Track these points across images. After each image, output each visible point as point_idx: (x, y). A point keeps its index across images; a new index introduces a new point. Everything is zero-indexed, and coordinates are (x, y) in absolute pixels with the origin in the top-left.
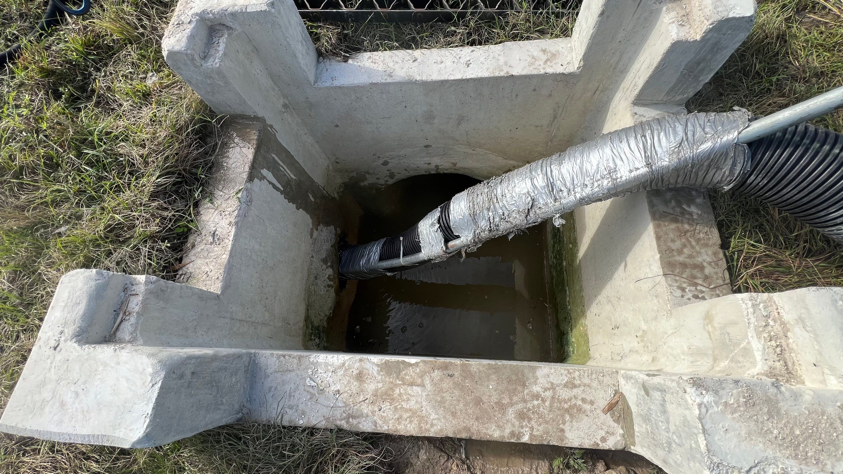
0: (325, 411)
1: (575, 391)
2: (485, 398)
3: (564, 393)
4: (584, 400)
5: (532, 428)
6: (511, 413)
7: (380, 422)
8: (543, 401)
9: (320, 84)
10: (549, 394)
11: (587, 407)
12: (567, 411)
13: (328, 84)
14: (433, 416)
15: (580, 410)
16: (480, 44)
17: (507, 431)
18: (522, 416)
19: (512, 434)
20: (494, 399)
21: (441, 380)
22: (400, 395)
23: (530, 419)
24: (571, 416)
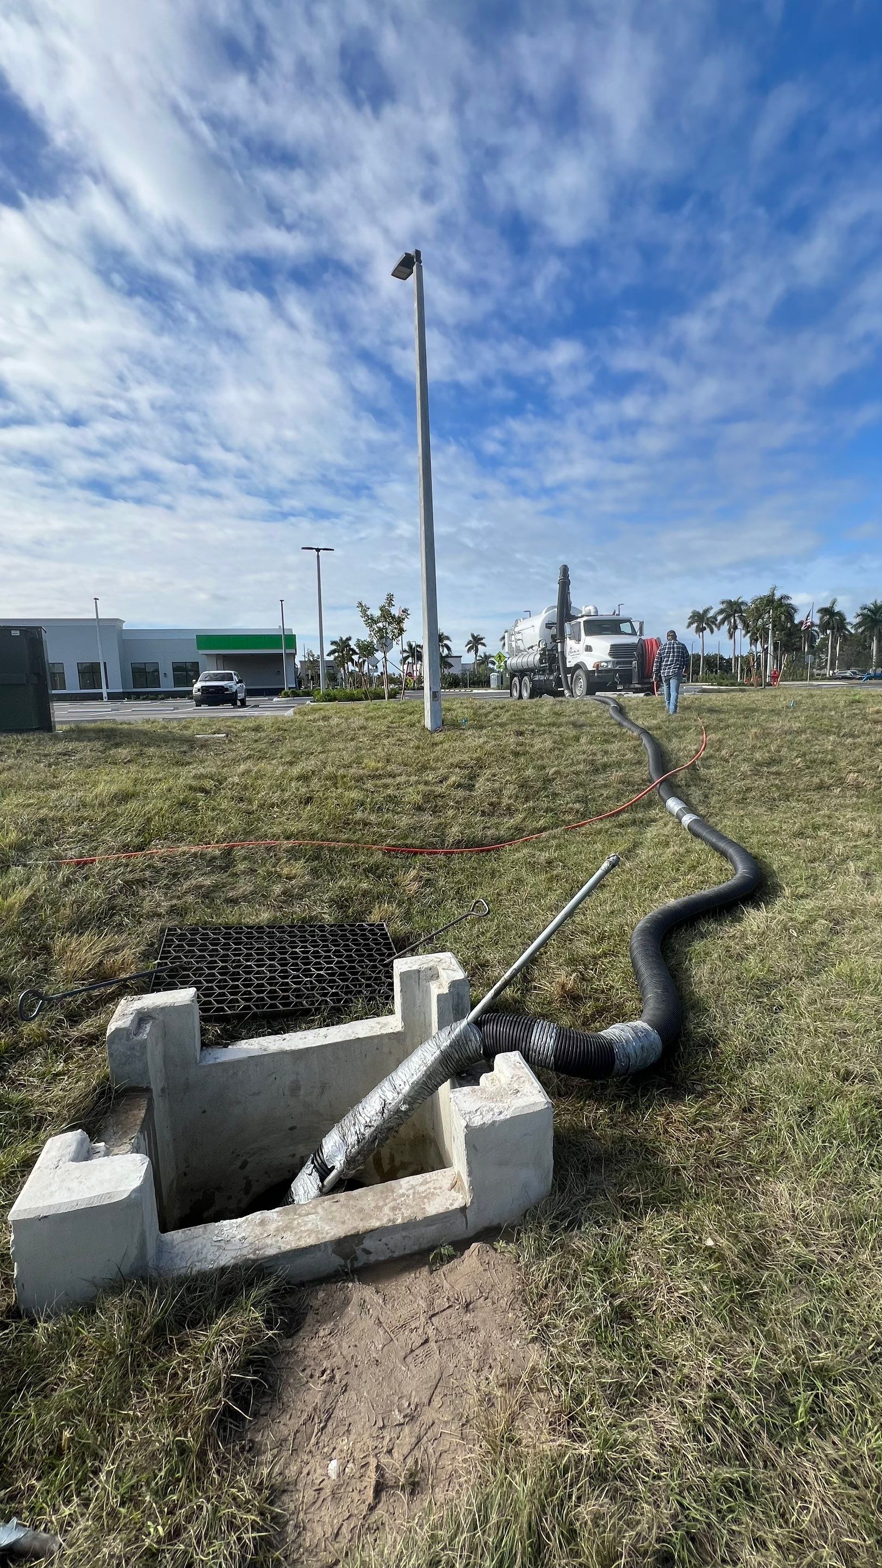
0: (234, 1254)
1: (428, 1185)
2: (366, 1207)
3: (421, 1189)
4: (435, 1188)
5: (403, 1214)
6: (386, 1210)
7: (283, 1245)
8: (408, 1196)
9: (204, 1063)
10: (411, 1192)
11: (438, 1191)
12: (425, 1197)
13: (211, 1062)
14: (327, 1228)
15: (433, 1194)
16: (333, 1025)
17: (385, 1220)
18: (393, 1209)
19: (389, 1220)
20: (373, 1205)
21: (331, 1206)
22: (298, 1223)
23: (400, 1209)
24: (428, 1199)
